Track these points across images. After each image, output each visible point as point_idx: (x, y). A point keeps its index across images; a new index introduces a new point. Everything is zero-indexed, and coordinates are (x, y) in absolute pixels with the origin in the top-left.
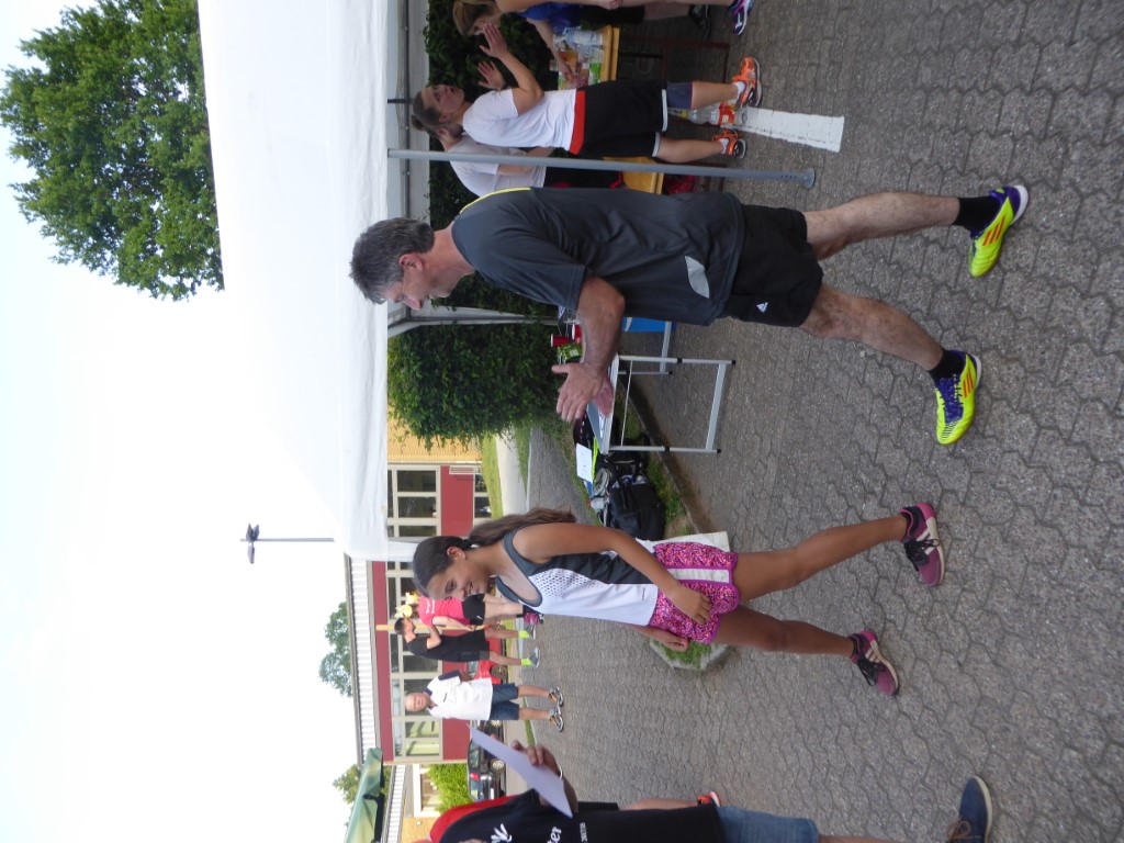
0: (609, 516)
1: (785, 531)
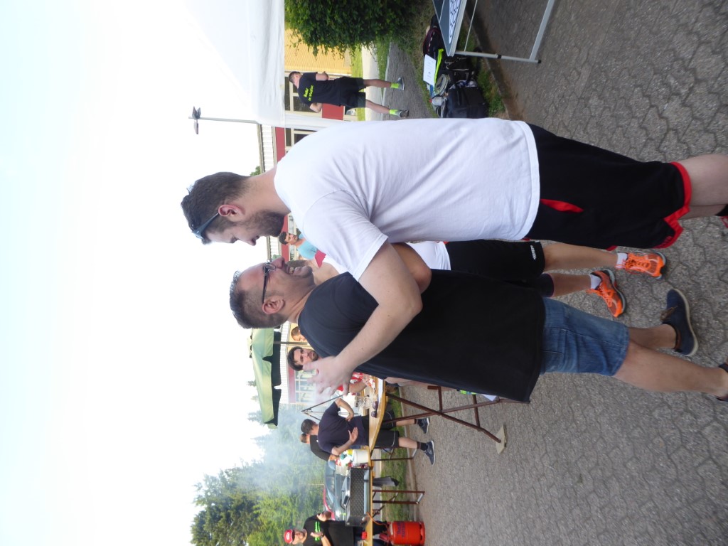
0: (446, 109)
1: (587, 126)
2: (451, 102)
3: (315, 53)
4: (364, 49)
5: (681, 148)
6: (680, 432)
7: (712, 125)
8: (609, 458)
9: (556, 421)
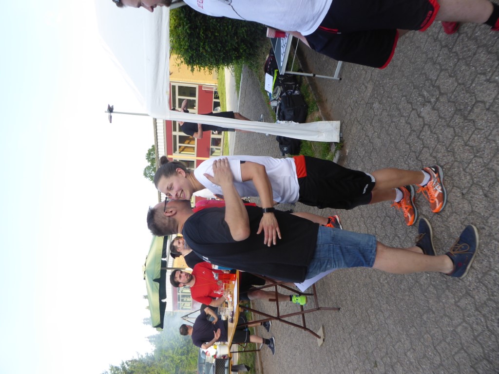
0: (280, 109)
1: (372, 121)
2: (283, 104)
3: (193, 70)
4: (226, 68)
5: (433, 136)
6: (442, 330)
7: (451, 122)
8: (395, 349)
9: (358, 323)
